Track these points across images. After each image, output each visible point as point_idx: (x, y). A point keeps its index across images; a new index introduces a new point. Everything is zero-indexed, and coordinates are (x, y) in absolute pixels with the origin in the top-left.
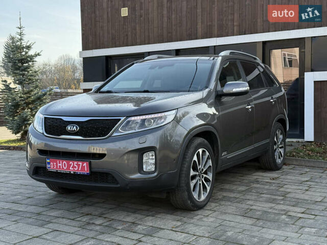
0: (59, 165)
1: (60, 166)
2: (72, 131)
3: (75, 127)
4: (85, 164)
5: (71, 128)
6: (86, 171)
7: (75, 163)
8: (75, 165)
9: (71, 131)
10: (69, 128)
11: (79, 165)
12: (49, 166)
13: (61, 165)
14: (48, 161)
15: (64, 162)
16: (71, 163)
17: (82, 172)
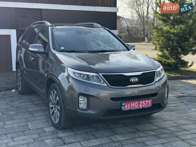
3: (136, 79)
4: (150, 101)
6: (150, 105)
8: (143, 103)
10: (132, 80)
12: (124, 107)
13: (133, 105)
14: (124, 104)
15: (136, 102)
17: (147, 106)
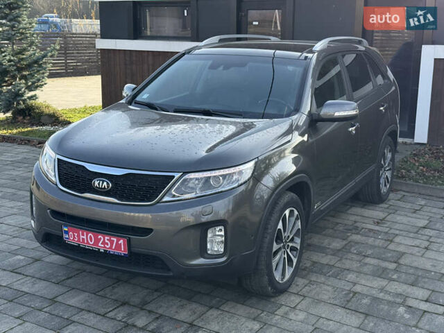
0: (81, 237)
1: (83, 239)
2: (102, 188)
3: (105, 183)
4: (121, 242)
5: (99, 184)
6: (123, 251)
7: (106, 238)
8: (106, 241)
9: (99, 188)
10: (96, 183)
11: (112, 242)
12: (67, 237)
13: (85, 237)
14: (66, 229)
15: (90, 234)
16: (100, 237)
17: (117, 252)
